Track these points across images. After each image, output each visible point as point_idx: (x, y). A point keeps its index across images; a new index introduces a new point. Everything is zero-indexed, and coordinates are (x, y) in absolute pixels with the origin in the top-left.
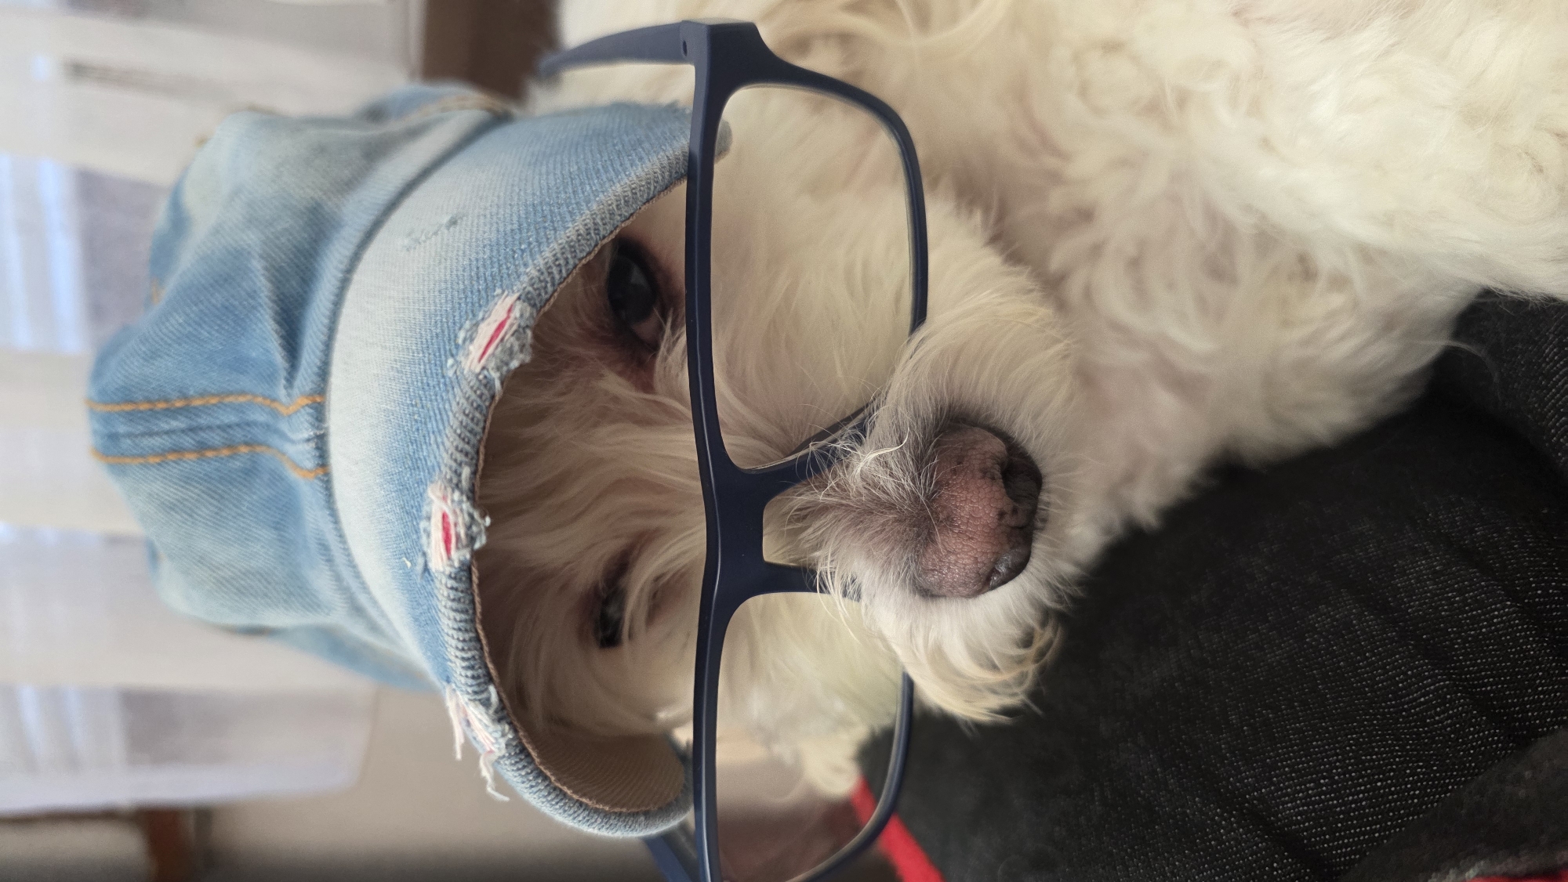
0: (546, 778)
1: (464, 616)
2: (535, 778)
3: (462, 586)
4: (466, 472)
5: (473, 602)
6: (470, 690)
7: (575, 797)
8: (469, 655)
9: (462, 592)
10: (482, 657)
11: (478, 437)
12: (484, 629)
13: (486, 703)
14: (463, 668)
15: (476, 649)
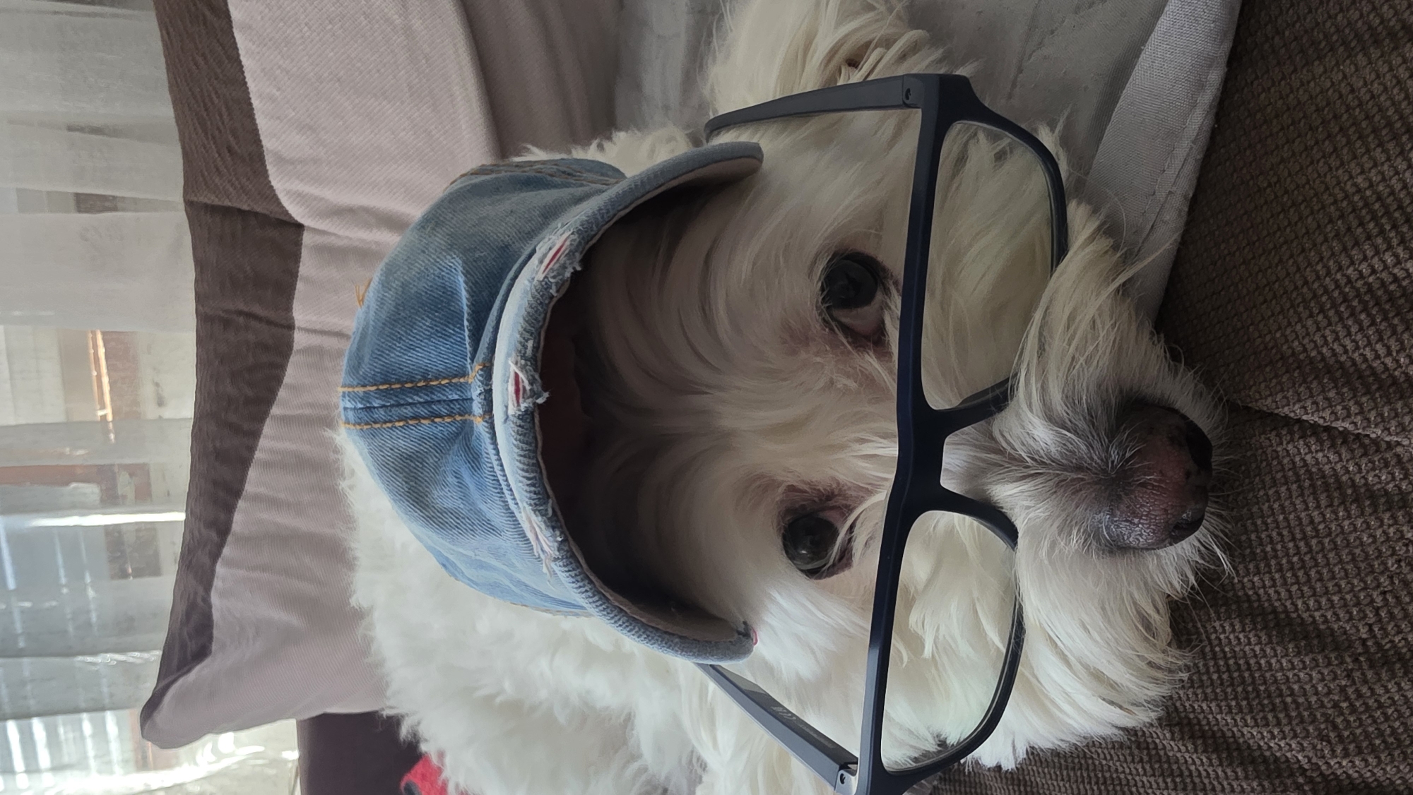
0: (591, 582)
1: (528, 448)
2: (582, 580)
3: (528, 426)
4: (530, 344)
5: (536, 438)
6: (532, 502)
7: (617, 604)
8: (532, 475)
9: (526, 429)
10: (541, 479)
11: (541, 324)
12: (543, 458)
13: (543, 514)
14: (528, 485)
15: (536, 472)
